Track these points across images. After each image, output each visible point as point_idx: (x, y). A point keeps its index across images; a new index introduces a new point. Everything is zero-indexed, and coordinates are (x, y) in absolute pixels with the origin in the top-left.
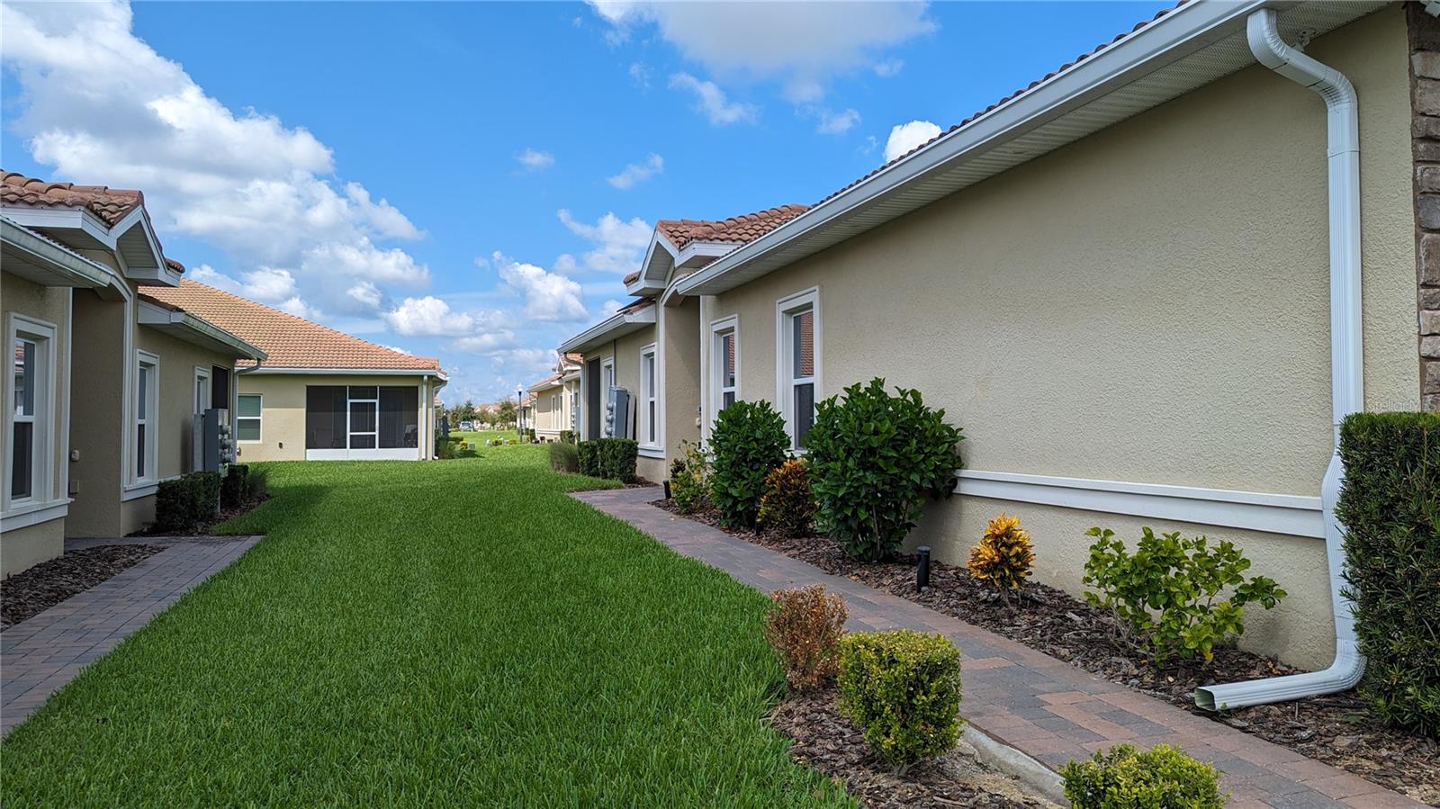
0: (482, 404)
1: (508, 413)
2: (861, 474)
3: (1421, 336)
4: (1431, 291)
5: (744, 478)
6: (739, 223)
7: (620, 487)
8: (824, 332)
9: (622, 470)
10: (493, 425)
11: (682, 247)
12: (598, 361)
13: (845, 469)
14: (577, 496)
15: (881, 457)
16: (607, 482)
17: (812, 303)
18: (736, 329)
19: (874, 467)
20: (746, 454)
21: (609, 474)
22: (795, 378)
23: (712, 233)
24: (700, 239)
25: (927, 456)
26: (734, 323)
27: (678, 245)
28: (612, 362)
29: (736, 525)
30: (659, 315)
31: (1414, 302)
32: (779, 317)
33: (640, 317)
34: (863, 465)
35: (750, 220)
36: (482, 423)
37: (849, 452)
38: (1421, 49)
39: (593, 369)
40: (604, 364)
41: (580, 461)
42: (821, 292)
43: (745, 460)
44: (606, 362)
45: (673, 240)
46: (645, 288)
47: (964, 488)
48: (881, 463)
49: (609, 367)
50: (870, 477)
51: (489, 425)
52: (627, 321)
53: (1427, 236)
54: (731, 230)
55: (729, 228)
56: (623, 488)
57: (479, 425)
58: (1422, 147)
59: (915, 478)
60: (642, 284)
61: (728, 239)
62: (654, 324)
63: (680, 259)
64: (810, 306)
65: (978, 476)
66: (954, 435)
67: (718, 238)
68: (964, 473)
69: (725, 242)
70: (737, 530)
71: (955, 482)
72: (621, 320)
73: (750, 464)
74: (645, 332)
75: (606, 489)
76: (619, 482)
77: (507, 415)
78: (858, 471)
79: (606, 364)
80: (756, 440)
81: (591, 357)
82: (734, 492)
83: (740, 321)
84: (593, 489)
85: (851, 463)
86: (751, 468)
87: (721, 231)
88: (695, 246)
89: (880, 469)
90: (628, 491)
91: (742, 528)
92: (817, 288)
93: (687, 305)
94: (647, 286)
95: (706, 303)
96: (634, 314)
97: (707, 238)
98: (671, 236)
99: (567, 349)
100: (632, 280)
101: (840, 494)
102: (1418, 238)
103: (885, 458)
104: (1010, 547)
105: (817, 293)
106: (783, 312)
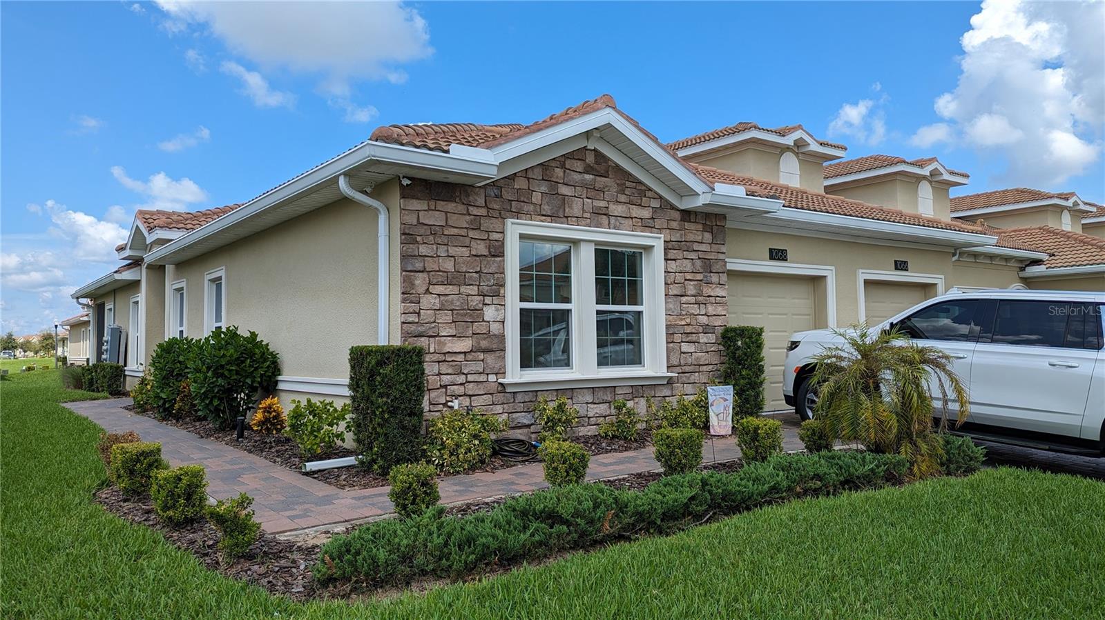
0: (26, 334)
1: (49, 343)
2: (215, 379)
3: (402, 314)
4: (406, 296)
5: (170, 387)
6: (195, 217)
7: (107, 398)
8: (228, 294)
9: (109, 386)
10: (36, 354)
11: (151, 230)
12: (103, 305)
13: (206, 378)
14: (68, 405)
15: (227, 370)
16: (95, 394)
17: (221, 277)
18: (185, 288)
19: (222, 375)
20: (173, 372)
21: (100, 389)
22: (216, 322)
23: (172, 224)
24: (162, 227)
25: (256, 369)
26: (183, 285)
27: (148, 229)
28: (112, 306)
29: (167, 417)
30: (142, 275)
31: (399, 300)
32: (206, 282)
33: (128, 276)
34: (216, 375)
35: (206, 214)
36: (25, 351)
37: (209, 368)
38: (403, 198)
39: (100, 311)
40: (107, 307)
41: (83, 380)
42: (226, 270)
43: (172, 375)
44: (109, 306)
45: (146, 225)
46: (130, 256)
47: (281, 386)
48: (226, 373)
49: (110, 310)
50: (220, 381)
51: (32, 354)
52: (116, 278)
53: (404, 273)
54: (187, 222)
55: (186, 220)
56: (109, 398)
57: (22, 353)
58: (403, 237)
59: (249, 381)
60: (128, 253)
61: (183, 228)
62: (140, 280)
63: (150, 239)
64: (220, 278)
65: (288, 379)
66: (274, 356)
67: (175, 227)
68: (280, 378)
69: (182, 230)
70: (167, 420)
71: (276, 382)
72: (112, 277)
73: (175, 378)
74: (134, 285)
75: (94, 399)
76: (106, 394)
77: (47, 344)
78: (213, 378)
79: (109, 307)
80: (180, 362)
81: (99, 302)
82: (163, 396)
83: (187, 284)
84: (84, 400)
85: (210, 374)
86: (176, 379)
87: (178, 222)
88: (157, 231)
89: (226, 376)
90: (113, 401)
91: (170, 418)
92: (223, 267)
93: (158, 269)
94: (131, 254)
95: (170, 269)
96: (123, 273)
97: (168, 227)
98: (145, 222)
99: (78, 295)
100: (121, 249)
101: (202, 391)
102: (401, 274)
103: (230, 371)
104: (270, 413)
105: (224, 270)
106: (209, 280)
